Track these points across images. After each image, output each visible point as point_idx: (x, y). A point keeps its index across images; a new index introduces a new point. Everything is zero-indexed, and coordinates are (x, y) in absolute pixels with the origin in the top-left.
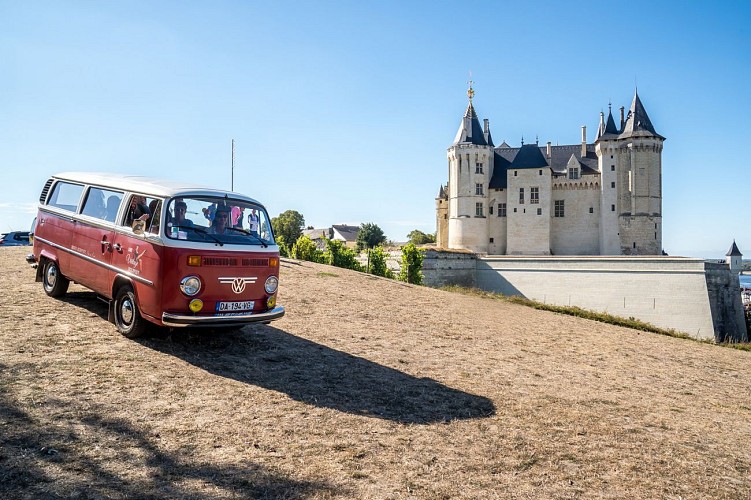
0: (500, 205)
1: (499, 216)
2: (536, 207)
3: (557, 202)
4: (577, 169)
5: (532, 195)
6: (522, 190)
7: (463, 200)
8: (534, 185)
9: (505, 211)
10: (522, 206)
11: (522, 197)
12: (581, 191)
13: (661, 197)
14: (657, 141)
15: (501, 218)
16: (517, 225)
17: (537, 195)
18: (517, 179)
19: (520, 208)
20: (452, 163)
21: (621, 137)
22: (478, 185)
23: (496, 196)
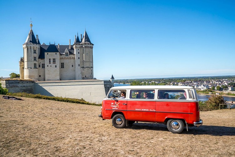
0: (42, 64)
1: (43, 68)
2: (55, 65)
3: (62, 63)
4: (67, 53)
5: (53, 61)
6: (50, 59)
7: (29, 62)
8: (54, 58)
9: (44, 66)
10: (50, 65)
11: (50, 61)
12: (69, 60)
13: (93, 62)
14: (91, 45)
15: (43, 69)
16: (48, 71)
17: (55, 61)
18: (48, 55)
19: (49, 65)
20: (25, 49)
21: (81, 43)
22: (34, 57)
23: (41, 61)
